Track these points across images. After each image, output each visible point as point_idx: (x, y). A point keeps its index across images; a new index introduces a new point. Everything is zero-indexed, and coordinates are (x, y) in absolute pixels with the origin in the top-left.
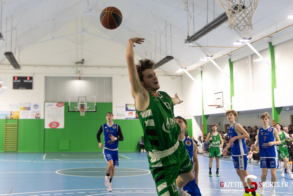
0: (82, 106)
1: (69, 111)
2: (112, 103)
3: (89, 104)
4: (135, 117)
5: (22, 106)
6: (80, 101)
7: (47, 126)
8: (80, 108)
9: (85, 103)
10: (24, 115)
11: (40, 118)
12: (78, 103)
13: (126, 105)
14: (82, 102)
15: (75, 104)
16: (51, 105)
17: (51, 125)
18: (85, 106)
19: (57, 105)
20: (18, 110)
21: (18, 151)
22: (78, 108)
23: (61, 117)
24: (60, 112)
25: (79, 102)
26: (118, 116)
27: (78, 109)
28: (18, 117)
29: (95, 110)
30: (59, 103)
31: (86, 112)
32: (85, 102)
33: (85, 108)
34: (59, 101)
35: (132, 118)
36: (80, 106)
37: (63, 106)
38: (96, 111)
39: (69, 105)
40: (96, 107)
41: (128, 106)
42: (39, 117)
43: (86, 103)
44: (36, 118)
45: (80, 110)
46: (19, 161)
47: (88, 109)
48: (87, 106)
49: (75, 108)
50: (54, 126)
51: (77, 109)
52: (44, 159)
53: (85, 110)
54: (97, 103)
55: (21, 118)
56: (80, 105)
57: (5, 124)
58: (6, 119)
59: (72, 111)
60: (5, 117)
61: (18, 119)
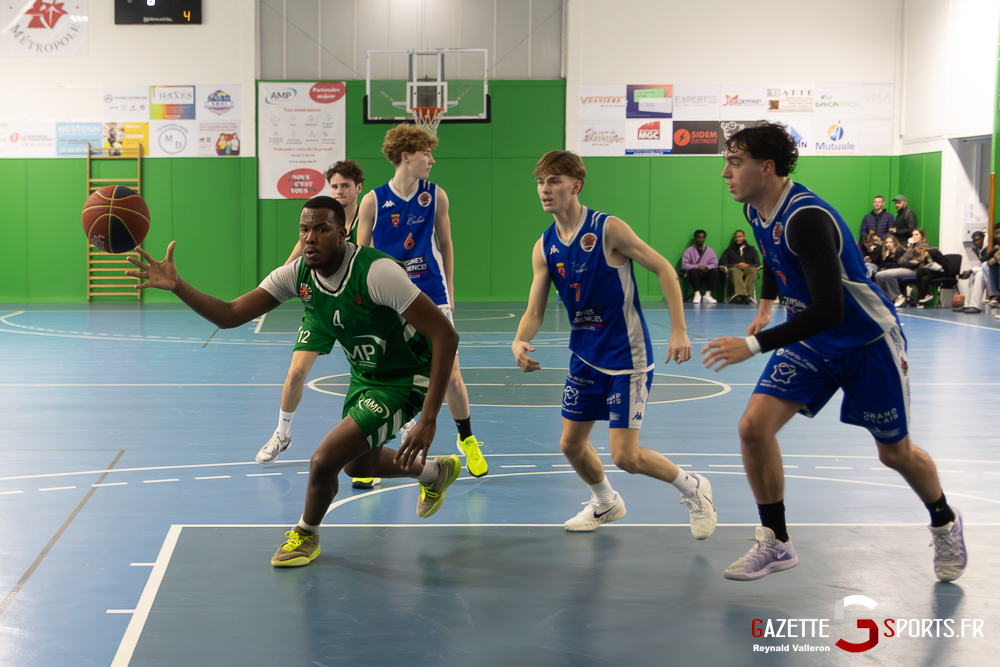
0: (427, 98)
1: (366, 121)
2: (562, 83)
3: (455, 87)
4: (670, 147)
5: (159, 101)
6: (415, 78)
7: (269, 190)
8: (415, 106)
9: (438, 84)
10: (169, 138)
11: (237, 152)
12: (409, 85)
13: (631, 90)
14: (426, 79)
15: (395, 88)
16: (286, 95)
17: (286, 182)
18: (439, 97)
19: (313, 95)
20: (143, 117)
21: (148, 300)
22: (409, 105)
23: (331, 149)
24: (328, 125)
25: (411, 80)
26: (590, 143)
27: (409, 110)
28: (142, 149)
29: (483, 116)
30: (323, 83)
31: (443, 122)
32: (439, 79)
33: (439, 106)
34: (320, 78)
35: (656, 151)
36: (415, 97)
37: (338, 96)
38: (488, 120)
39: (368, 93)
40: (488, 97)
41: (636, 92)
42: (235, 149)
43: (445, 84)
44: (221, 152)
45: (415, 117)
46: (152, 338)
47: (451, 110)
48: (449, 99)
49: (396, 104)
50: (299, 187)
51: (402, 111)
52: (257, 330)
53: (440, 117)
54: (491, 83)
55: (153, 152)
56: (415, 90)
57: (88, 180)
58: (91, 160)
59: (378, 122)
60: (86, 150)
61: (142, 159)
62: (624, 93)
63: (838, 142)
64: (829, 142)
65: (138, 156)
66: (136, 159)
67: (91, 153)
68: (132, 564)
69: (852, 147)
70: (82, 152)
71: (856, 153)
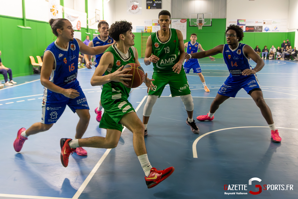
0: (200, 22)
1: (190, 26)
2: (225, 19)
3: (206, 20)
5: (154, 23)
6: (198, 18)
8: (198, 23)
9: (203, 19)
10: (156, 29)
12: (197, 19)
13: (238, 20)
14: (200, 18)
15: (195, 20)
16: (176, 21)
18: (203, 22)
19: (181, 21)
20: (151, 25)
22: (197, 23)
23: (184, 31)
24: (183, 27)
25: (198, 19)
27: (197, 24)
28: (151, 31)
29: (210, 25)
30: (182, 19)
31: (203, 26)
32: (203, 18)
33: (203, 23)
34: (182, 18)
36: (198, 22)
37: (185, 22)
38: (211, 26)
39: (190, 21)
40: (211, 22)
41: (239, 21)
43: (204, 19)
45: (198, 25)
47: (205, 24)
48: (205, 22)
49: (195, 23)
51: (196, 24)
53: (203, 25)
54: (212, 19)
55: (153, 31)
57: (141, 36)
58: (142, 33)
59: (192, 26)
60: (141, 31)
61: (151, 33)
62: (237, 21)
63: (276, 30)
64: (274, 30)
65: (150, 32)
66: (149, 33)
67: (142, 32)
68: (137, 102)
69: (279, 31)
70: (140, 32)
71: (279, 32)
